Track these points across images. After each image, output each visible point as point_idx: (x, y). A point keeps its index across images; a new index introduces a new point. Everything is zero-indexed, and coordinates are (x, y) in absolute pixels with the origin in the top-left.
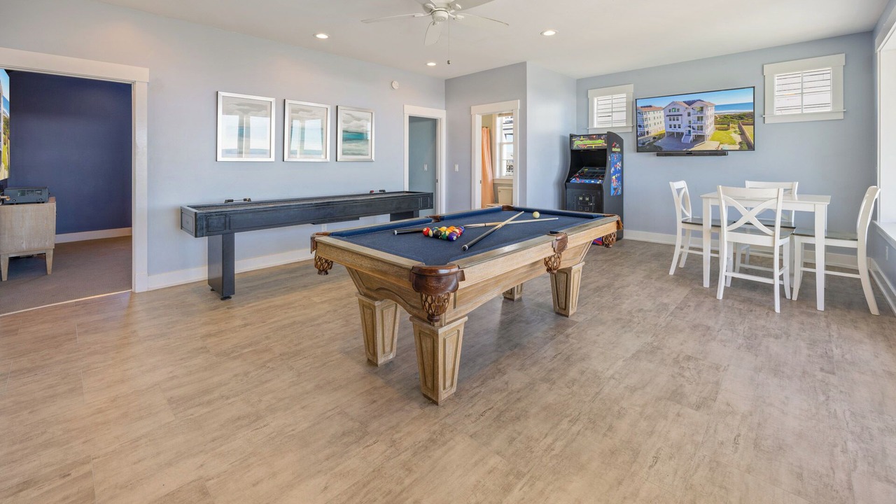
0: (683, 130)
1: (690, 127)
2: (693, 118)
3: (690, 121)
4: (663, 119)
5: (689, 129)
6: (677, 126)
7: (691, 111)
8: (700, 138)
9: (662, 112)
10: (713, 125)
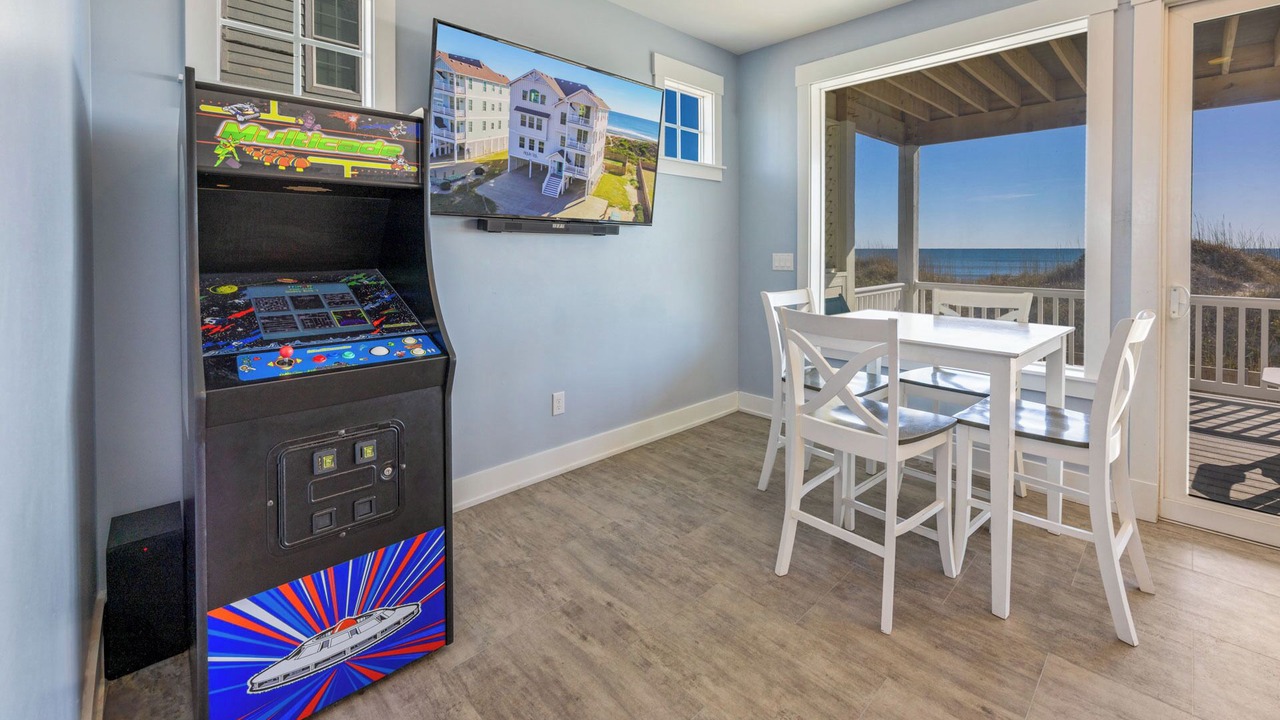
0: (547, 159)
1: (561, 152)
2: (570, 130)
3: (563, 139)
4: (505, 116)
5: (559, 158)
6: (536, 146)
7: (568, 110)
8: (576, 188)
9: (506, 91)
10: (601, 159)
